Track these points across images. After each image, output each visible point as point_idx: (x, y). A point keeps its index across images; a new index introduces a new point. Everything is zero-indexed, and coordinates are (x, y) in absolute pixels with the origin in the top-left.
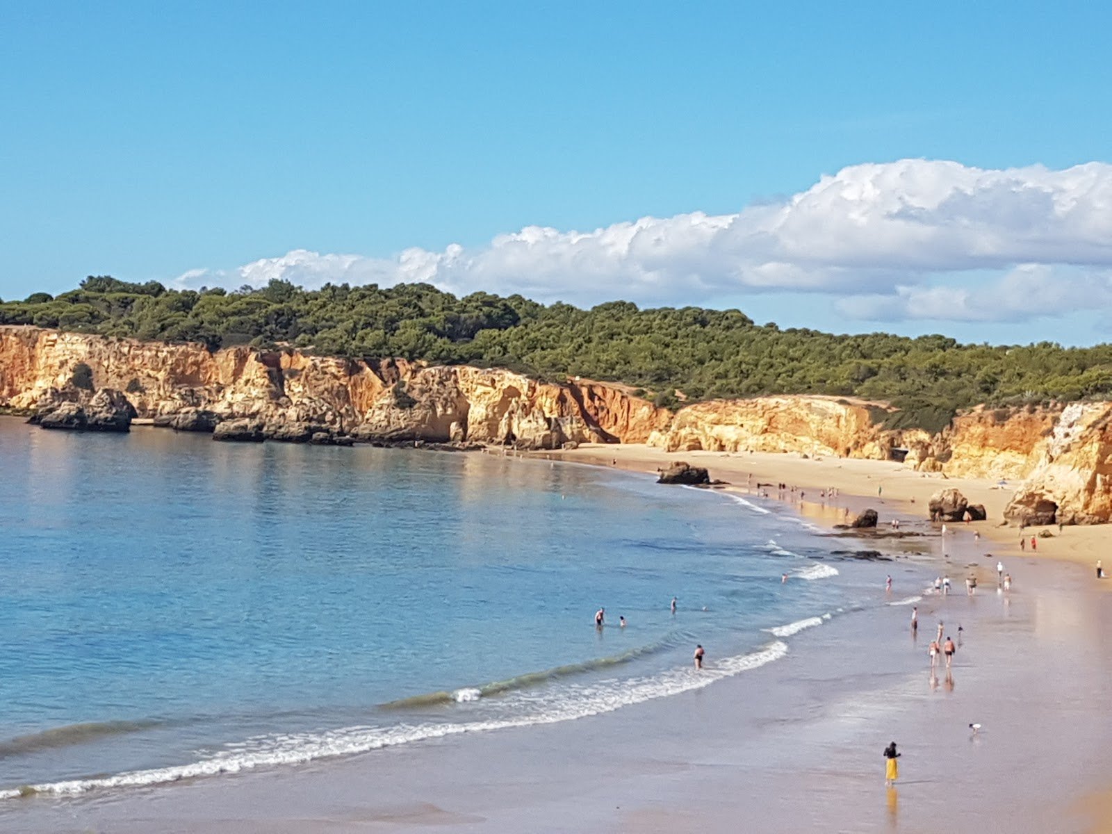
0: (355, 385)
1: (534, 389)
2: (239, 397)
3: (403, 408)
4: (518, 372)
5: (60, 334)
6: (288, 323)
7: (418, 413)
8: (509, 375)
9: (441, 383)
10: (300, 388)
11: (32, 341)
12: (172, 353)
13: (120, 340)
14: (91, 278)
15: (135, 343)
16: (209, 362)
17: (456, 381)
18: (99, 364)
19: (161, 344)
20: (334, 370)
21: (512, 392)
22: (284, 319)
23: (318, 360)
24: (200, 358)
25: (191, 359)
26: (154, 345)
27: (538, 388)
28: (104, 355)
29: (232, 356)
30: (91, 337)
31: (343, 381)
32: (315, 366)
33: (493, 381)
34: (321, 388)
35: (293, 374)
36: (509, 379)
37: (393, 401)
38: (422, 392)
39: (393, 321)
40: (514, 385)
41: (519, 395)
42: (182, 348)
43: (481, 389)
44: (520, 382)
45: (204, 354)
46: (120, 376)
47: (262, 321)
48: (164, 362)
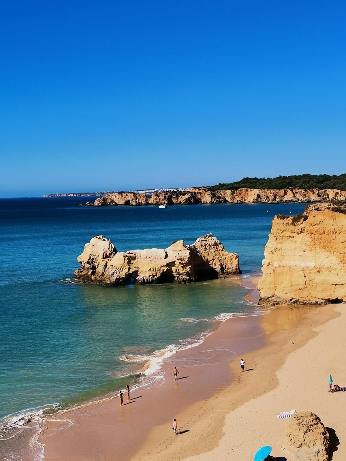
0: (307, 194)
1: (341, 192)
2: (288, 197)
3: (319, 197)
4: (338, 189)
5: (253, 189)
6: (291, 184)
7: (322, 198)
8: (336, 190)
9: (325, 192)
10: (298, 195)
11: (247, 191)
12: (273, 191)
13: (264, 190)
14: (244, 178)
15: (267, 190)
16: (279, 192)
17: (327, 192)
18: (261, 194)
19: (271, 190)
20: (303, 191)
21: (337, 193)
22: (290, 183)
23: (300, 190)
24: (278, 191)
25: (276, 192)
26: (270, 190)
27: (342, 191)
28: (262, 192)
29: (283, 191)
30: (259, 189)
31: (305, 193)
32: (300, 191)
33: (333, 191)
34: (302, 195)
35: (297, 193)
36: (336, 191)
37: (317, 196)
38: (322, 194)
39: (308, 182)
40: (337, 192)
41: (338, 193)
42: (274, 190)
43: (331, 193)
44: (339, 191)
45: (278, 190)
46: (265, 195)
47: (286, 184)
48: (272, 192)
